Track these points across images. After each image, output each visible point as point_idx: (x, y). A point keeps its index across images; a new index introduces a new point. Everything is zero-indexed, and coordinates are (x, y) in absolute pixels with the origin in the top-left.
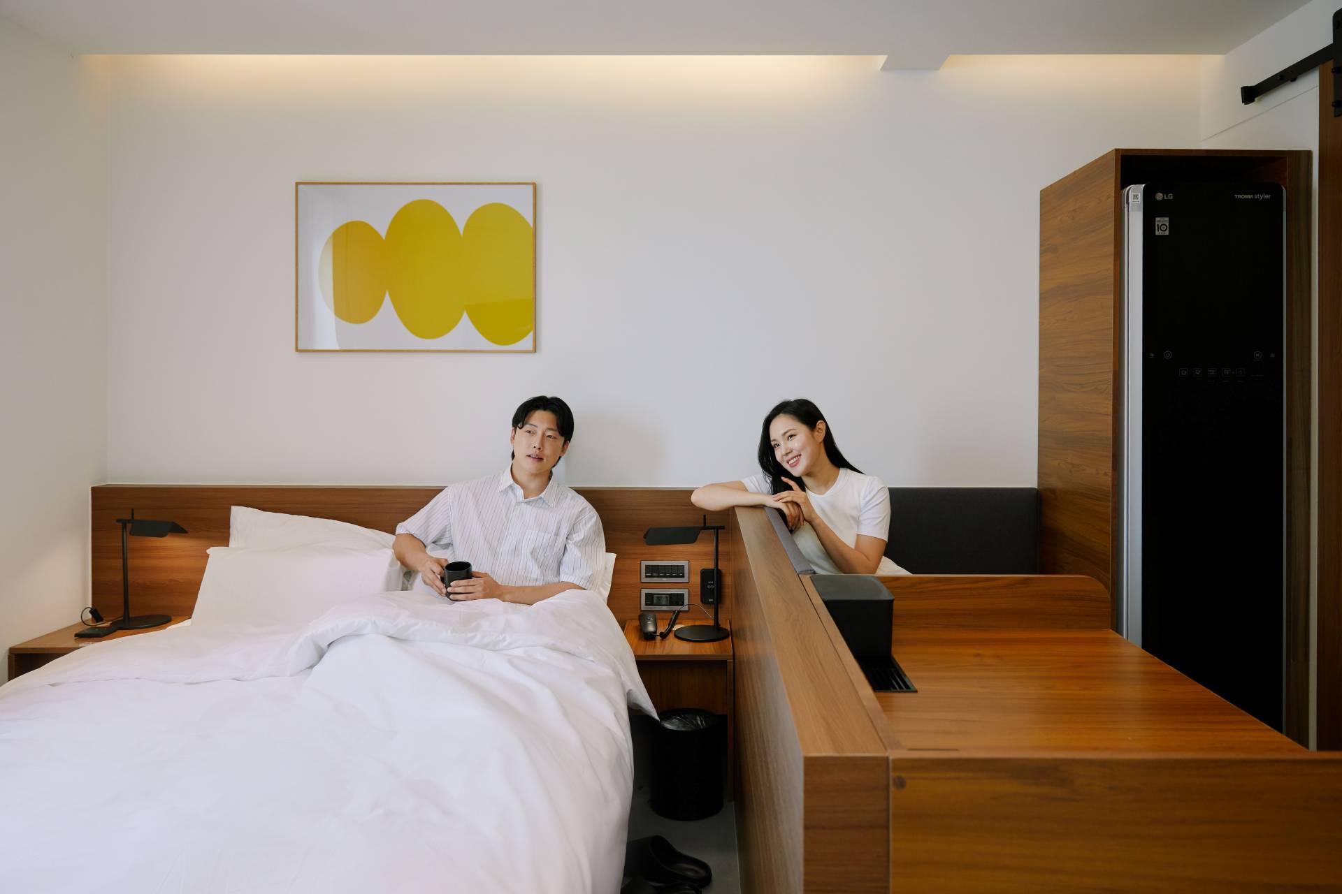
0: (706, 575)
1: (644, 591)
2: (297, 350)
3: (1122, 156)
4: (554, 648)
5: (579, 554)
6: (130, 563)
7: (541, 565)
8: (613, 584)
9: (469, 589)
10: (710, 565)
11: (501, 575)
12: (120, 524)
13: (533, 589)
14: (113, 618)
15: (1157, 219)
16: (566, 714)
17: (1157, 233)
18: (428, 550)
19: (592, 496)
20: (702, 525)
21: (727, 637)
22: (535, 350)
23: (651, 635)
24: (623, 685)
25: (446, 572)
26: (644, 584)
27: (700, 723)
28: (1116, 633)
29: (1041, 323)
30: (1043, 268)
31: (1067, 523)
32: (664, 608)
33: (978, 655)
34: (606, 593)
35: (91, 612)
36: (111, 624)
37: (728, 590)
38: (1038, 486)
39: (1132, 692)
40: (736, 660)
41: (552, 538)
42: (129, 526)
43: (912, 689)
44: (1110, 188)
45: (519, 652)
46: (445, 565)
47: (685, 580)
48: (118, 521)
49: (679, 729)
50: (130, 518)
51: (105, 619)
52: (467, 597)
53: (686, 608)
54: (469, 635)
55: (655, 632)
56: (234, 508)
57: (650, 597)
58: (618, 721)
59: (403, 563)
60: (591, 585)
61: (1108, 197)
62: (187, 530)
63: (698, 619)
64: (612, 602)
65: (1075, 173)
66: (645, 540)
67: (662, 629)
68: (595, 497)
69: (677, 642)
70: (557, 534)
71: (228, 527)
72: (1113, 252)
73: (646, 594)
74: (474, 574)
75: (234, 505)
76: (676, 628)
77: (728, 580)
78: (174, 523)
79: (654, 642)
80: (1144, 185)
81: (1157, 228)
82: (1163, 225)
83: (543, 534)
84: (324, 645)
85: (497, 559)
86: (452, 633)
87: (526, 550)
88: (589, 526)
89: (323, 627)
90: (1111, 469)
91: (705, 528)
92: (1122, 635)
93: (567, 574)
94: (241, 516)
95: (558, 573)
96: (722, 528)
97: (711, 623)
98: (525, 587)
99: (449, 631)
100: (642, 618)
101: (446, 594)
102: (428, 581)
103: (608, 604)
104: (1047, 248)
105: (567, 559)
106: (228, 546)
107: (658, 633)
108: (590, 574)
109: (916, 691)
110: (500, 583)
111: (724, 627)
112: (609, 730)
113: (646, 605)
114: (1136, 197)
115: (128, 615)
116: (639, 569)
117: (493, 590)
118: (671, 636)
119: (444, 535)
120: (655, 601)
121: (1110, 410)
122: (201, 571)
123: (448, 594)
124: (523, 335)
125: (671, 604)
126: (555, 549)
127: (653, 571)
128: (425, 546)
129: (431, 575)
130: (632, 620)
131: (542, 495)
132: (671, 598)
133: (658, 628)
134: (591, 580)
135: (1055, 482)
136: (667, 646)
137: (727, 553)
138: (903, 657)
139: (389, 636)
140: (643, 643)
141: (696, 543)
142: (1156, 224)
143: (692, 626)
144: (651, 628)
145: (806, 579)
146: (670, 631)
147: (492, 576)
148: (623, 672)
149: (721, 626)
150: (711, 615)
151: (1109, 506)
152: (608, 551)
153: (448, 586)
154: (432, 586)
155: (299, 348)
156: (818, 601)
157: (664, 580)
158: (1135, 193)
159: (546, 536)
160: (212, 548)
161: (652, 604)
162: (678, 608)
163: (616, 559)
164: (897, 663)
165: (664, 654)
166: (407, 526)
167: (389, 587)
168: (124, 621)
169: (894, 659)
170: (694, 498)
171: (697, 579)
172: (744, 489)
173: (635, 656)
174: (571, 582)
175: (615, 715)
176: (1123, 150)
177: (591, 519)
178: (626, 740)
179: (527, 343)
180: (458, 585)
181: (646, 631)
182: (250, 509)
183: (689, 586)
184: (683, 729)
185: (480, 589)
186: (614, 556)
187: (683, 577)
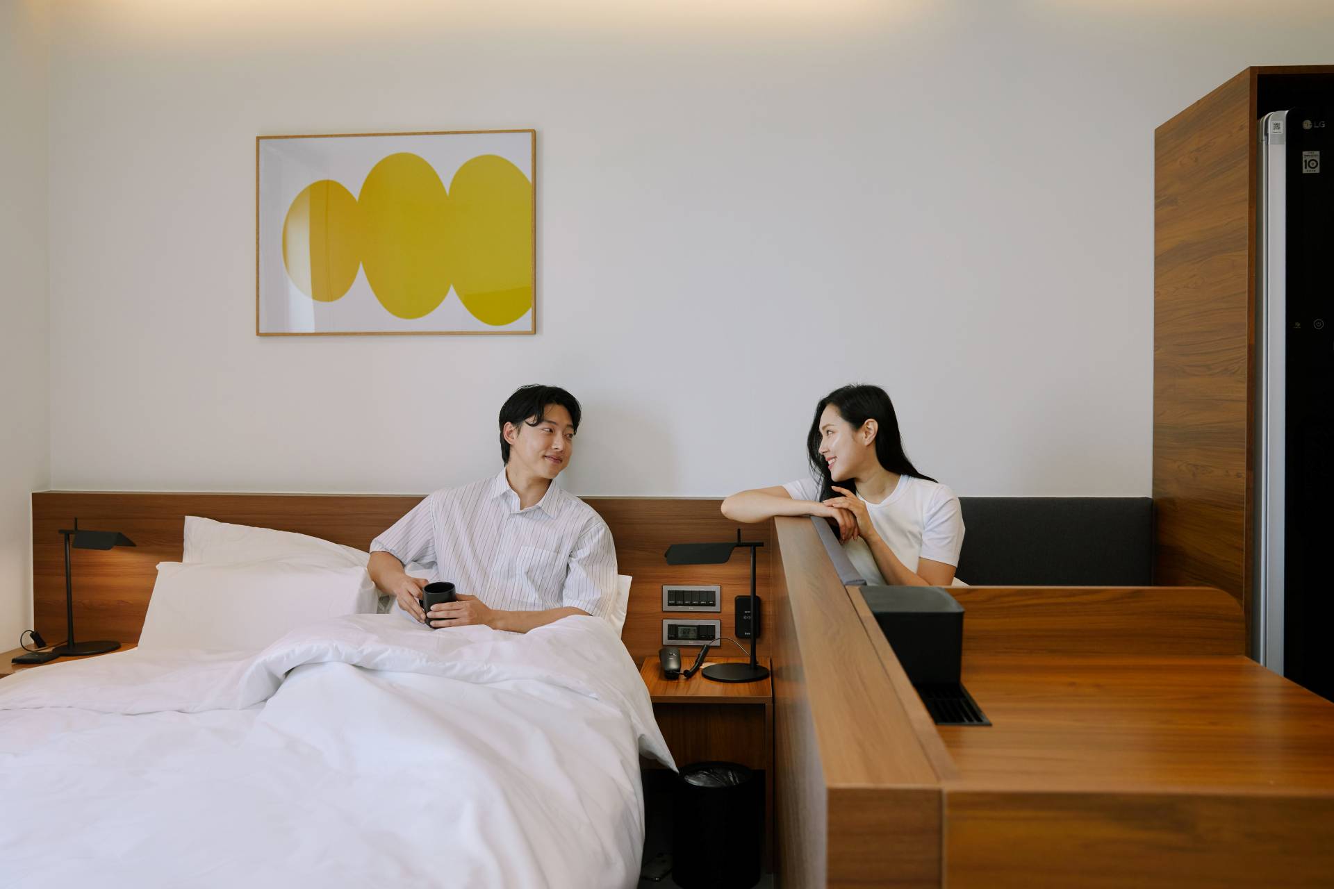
0: (741, 603)
1: (666, 623)
2: (258, 334)
3: (1259, 75)
4: (551, 682)
5: (584, 574)
6: (73, 579)
7: (539, 588)
8: (628, 613)
9: (453, 614)
10: (746, 591)
11: (492, 601)
12: (63, 535)
13: (530, 615)
14: (56, 644)
15: (1305, 153)
16: (560, 761)
17: (1305, 171)
18: (408, 567)
19: (602, 506)
20: (736, 541)
21: (766, 677)
22: (535, 331)
23: (673, 673)
24: (633, 729)
25: (425, 594)
26: (665, 614)
27: (732, 779)
28: (1251, 660)
29: (1157, 294)
30: (1158, 225)
31: (1190, 539)
32: (691, 643)
33: (1072, 684)
34: (620, 624)
35: (32, 636)
36: (54, 650)
37: (769, 622)
38: (1153, 494)
39: (1270, 727)
40: (776, 704)
41: (551, 556)
42: (72, 537)
43: (985, 721)
44: (1244, 118)
45: (508, 686)
46: (424, 585)
47: (716, 608)
48: (61, 531)
49: (706, 786)
50: (73, 528)
51: (47, 644)
52: (450, 623)
53: (717, 643)
54: (448, 664)
55: (679, 670)
56: (188, 519)
57: (673, 630)
58: (625, 769)
59: (379, 586)
60: (599, 611)
61: (1241, 128)
62: (134, 541)
63: (732, 657)
64: (629, 635)
65: (1199, 102)
66: (665, 559)
67: (688, 666)
68: (606, 508)
69: (705, 682)
70: (558, 551)
71: (181, 540)
72: (1247, 197)
73: (669, 626)
74: (458, 597)
75: (188, 515)
76: (704, 666)
77: (769, 610)
78: (119, 533)
79: (677, 681)
80: (1287, 111)
81: (1304, 164)
82: (1312, 161)
83: (541, 550)
84: (280, 674)
85: (488, 581)
86: (427, 661)
87: (521, 569)
88: (595, 540)
89: (279, 653)
90: (1245, 468)
91: (739, 545)
92: (1258, 660)
93: (571, 599)
94: (195, 527)
95: (560, 598)
96: (761, 545)
97: (747, 661)
98: (522, 612)
99: (424, 660)
100: (664, 653)
101: (425, 620)
102: (405, 606)
103: (623, 639)
104: (1163, 200)
105: (570, 581)
106: (181, 561)
107: (682, 671)
108: (598, 598)
109: (990, 725)
110: (490, 608)
111: (764, 666)
112: (613, 780)
113: (669, 638)
114: (1277, 126)
115: (73, 640)
116: (660, 596)
117: (481, 615)
118: (698, 675)
119: (426, 552)
120: (680, 635)
121: (1244, 394)
122: (149, 591)
123: (428, 621)
124: (521, 313)
125: (699, 638)
126: (555, 570)
127: (677, 598)
128: (404, 566)
129: (408, 598)
130: (651, 656)
131: (540, 504)
132: (698, 632)
133: (682, 665)
134: (600, 605)
135: (1174, 490)
136: (692, 686)
137: (767, 577)
138: (976, 687)
139: (353, 665)
140: (664, 682)
141: (726, 563)
142: (1304, 159)
143: (724, 664)
144: (673, 665)
145: (855, 591)
146: (697, 669)
147: (481, 599)
148: (633, 713)
149: (760, 664)
150: (748, 652)
151: (1243, 516)
152: (620, 572)
153: (428, 610)
154: (409, 611)
155: (261, 332)
156: (866, 613)
157: (691, 608)
158: (1276, 122)
159: (544, 553)
160: (162, 564)
161: (676, 638)
162: (707, 643)
163: (633, 583)
164: (966, 692)
165: (688, 695)
166: (385, 541)
167: (361, 609)
168: (68, 646)
169: (964, 688)
170: (724, 509)
171: (730, 608)
172: (786, 495)
173: (652, 698)
174: (576, 606)
175: (622, 762)
176: (1259, 68)
177: (599, 531)
178: (635, 794)
179: (525, 322)
180: (439, 609)
181: (666, 669)
182: (206, 519)
183: (721, 617)
184: (711, 786)
185: (466, 613)
186: (629, 579)
187: (714, 605)
